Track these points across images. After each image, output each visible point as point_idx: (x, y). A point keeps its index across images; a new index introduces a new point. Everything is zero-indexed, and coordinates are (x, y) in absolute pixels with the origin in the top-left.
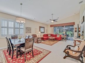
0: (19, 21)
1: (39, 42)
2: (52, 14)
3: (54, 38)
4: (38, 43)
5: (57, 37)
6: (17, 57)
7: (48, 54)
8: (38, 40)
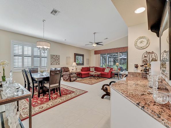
0: (41, 47)
1: (72, 79)
2: (95, 33)
3: (99, 73)
4: (71, 81)
5: (105, 71)
6: (39, 96)
7: (82, 94)
8: (70, 76)
